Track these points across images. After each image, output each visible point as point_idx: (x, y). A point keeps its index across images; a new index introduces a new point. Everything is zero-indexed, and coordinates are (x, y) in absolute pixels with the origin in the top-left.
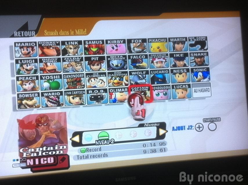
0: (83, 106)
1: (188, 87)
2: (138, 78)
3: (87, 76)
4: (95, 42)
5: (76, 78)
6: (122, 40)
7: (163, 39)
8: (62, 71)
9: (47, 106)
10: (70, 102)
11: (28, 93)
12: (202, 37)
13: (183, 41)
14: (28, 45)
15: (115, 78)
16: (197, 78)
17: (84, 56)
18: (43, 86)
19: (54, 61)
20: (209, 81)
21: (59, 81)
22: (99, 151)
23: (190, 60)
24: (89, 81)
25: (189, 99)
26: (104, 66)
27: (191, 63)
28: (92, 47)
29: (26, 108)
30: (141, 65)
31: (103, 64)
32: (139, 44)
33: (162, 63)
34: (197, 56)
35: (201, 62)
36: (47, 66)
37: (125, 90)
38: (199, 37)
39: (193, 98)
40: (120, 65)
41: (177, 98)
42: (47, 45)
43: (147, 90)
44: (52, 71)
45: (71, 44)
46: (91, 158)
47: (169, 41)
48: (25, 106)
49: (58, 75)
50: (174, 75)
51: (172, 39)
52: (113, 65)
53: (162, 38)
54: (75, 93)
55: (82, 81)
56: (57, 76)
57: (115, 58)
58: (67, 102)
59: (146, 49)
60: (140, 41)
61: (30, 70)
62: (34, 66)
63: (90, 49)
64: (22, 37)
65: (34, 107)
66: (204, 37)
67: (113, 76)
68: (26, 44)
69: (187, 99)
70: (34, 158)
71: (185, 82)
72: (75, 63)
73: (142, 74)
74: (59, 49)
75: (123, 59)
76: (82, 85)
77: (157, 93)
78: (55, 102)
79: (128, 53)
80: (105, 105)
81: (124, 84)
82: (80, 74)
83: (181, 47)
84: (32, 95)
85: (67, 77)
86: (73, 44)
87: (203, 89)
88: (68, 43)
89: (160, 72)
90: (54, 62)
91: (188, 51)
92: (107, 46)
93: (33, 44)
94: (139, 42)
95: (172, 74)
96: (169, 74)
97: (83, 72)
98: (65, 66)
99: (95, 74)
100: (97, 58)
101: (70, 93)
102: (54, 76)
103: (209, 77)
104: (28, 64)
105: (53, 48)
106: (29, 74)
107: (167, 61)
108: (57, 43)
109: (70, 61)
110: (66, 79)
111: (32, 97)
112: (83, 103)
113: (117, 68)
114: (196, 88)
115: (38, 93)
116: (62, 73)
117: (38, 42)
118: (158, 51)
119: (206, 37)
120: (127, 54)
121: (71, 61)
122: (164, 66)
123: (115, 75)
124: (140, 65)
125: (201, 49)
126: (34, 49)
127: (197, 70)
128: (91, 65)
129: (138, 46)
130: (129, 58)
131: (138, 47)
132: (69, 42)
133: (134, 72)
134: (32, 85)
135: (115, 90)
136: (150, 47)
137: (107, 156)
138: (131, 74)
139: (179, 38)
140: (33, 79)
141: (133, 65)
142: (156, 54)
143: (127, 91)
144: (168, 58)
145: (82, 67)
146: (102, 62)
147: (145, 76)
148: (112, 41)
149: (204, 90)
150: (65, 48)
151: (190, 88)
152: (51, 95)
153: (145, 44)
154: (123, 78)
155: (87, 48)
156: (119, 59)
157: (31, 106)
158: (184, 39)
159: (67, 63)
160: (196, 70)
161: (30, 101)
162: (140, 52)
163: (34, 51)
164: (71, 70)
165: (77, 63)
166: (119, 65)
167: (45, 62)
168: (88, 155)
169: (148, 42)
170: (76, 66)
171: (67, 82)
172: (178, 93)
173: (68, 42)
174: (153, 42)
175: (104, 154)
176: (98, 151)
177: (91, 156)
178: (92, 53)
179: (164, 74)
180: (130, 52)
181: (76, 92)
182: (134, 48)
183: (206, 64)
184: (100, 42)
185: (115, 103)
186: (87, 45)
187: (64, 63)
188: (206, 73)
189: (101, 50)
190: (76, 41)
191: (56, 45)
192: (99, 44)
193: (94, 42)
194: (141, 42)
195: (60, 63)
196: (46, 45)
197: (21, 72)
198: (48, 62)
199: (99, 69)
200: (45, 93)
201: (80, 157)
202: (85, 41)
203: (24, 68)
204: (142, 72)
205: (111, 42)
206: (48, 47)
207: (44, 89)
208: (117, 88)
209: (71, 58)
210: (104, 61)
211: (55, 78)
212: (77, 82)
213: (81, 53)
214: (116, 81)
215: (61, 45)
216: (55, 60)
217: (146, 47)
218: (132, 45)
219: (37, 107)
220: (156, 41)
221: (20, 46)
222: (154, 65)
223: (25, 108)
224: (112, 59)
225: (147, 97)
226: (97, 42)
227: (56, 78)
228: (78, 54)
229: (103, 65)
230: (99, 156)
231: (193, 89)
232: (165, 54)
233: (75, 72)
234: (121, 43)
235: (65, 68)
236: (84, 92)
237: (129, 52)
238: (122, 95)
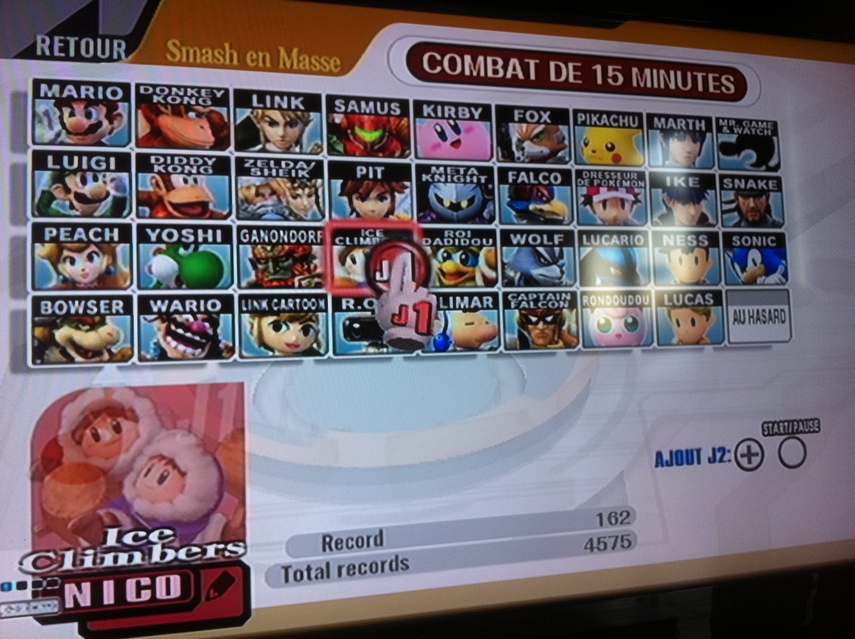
0: (316, 361)
1: (712, 301)
2: (532, 259)
3: (337, 240)
4: (371, 104)
5: (289, 243)
6: (476, 106)
7: (626, 117)
8: (234, 211)
9: (162, 355)
10: (262, 343)
11: (80, 298)
12: (762, 122)
13: (697, 128)
14: (92, 97)
15: (445, 255)
16: (743, 269)
17: (325, 157)
18: (150, 268)
19: (201, 170)
20: (783, 284)
21: (221, 251)
22: (376, 544)
23: (722, 202)
24: (343, 262)
25: (715, 349)
26: (406, 205)
27: (723, 212)
28: (362, 127)
29: (71, 360)
30: (546, 207)
31: (403, 196)
32: (541, 128)
33: (623, 207)
34: (745, 189)
35: (759, 211)
36: (170, 187)
37: (482, 303)
38: (751, 121)
39: (729, 342)
40: (468, 206)
41: (675, 341)
42: (174, 100)
43: (566, 306)
44: (191, 211)
45: (276, 106)
46: (340, 575)
47: (651, 126)
48: (64, 352)
49: (214, 228)
50: (666, 255)
51: (659, 120)
52: (440, 200)
53: (624, 114)
54: (283, 306)
55: (314, 258)
56: (210, 232)
57: (449, 177)
58: (248, 339)
59: (567, 150)
60: (545, 117)
61: (97, 199)
62: (113, 185)
63: (354, 133)
64: (67, 58)
65: (106, 356)
66: (767, 122)
67: (439, 247)
68: (83, 88)
69: (709, 348)
70: (96, 577)
71: (704, 283)
72: (289, 185)
73: (551, 243)
74: (226, 120)
75: (479, 180)
76: (313, 273)
77: (602, 322)
78: (197, 338)
79: (499, 161)
80: (405, 358)
81: (479, 280)
82: (307, 229)
83: (689, 153)
84: (98, 306)
85: (254, 238)
86: (285, 106)
87: (764, 311)
88: (261, 99)
89: (613, 241)
90: (199, 173)
91: (716, 167)
92: (417, 124)
93: (114, 93)
94: (542, 121)
95: (657, 249)
96: (646, 249)
97: (319, 221)
98: (247, 193)
99: (370, 233)
100: (379, 170)
101: (264, 304)
102: (200, 232)
103: (783, 270)
104: (89, 176)
105: (199, 115)
106: (91, 216)
107: (640, 202)
108: (219, 95)
109: (270, 175)
110: (249, 247)
111: (98, 313)
112: (315, 346)
113: (455, 213)
114: (741, 308)
115: (127, 300)
116: (233, 222)
117: (138, 86)
118: (611, 163)
119: (775, 124)
120: (495, 164)
121: (274, 173)
122: (630, 217)
123: (445, 240)
124: (541, 210)
125: (757, 165)
126: (115, 113)
127: (744, 238)
128: (354, 197)
129: (537, 136)
130: (503, 179)
131: (536, 139)
132: (268, 98)
133: (518, 236)
134: (101, 262)
135: (446, 302)
136: (582, 144)
137: (407, 567)
138: (506, 240)
139: (685, 117)
140: (107, 238)
141: (519, 207)
142: (603, 172)
143: (491, 306)
144: (645, 187)
145: (317, 202)
146: (398, 188)
147: (561, 252)
148: (439, 108)
149: (767, 315)
150: (248, 118)
151: (720, 308)
152: (180, 308)
153: (563, 129)
154: (476, 256)
155: (339, 125)
156: (462, 180)
157: (92, 354)
158: (700, 122)
159: (258, 181)
160: (740, 240)
161: (87, 331)
162: (543, 159)
163: (116, 123)
164: (270, 208)
165: (296, 185)
166: (464, 204)
167: (161, 168)
168: (328, 564)
169: (575, 123)
170: (294, 197)
171: (251, 260)
172: (678, 325)
173: (262, 95)
174: (591, 125)
175: (393, 558)
176: (368, 545)
177: (340, 569)
178: (358, 148)
179: (629, 249)
180: (509, 156)
181: (290, 300)
182: (521, 141)
183: (774, 221)
184: (393, 106)
185: (445, 350)
186: (342, 116)
187: (244, 178)
188: (775, 254)
189: (396, 139)
190: (297, 95)
191: (212, 105)
192: (389, 114)
193: (367, 104)
194: (549, 121)
195: (227, 177)
196: (169, 99)
197: (54, 205)
198: (175, 169)
199: (387, 215)
200: (155, 298)
201: (295, 573)
202: (331, 99)
203: (67, 190)
204: (551, 239)
205: (435, 110)
206: (179, 111)
207: (152, 280)
208: (455, 295)
209: (272, 163)
210: (407, 184)
211: (200, 240)
212: (295, 263)
213: (316, 145)
214: (448, 266)
215: (236, 106)
216: (205, 163)
217: (566, 142)
218: (515, 131)
219: (119, 357)
220: (602, 122)
221: (57, 95)
222: (595, 212)
223: (64, 359)
224: (437, 177)
225: (566, 334)
226: (379, 104)
227: (205, 241)
228: (301, 148)
229: (403, 201)
230: (375, 568)
231: (731, 309)
232: (634, 172)
233: (287, 219)
234: (472, 118)
235: (247, 200)
236: (322, 304)
237: (503, 156)
238: (472, 324)
